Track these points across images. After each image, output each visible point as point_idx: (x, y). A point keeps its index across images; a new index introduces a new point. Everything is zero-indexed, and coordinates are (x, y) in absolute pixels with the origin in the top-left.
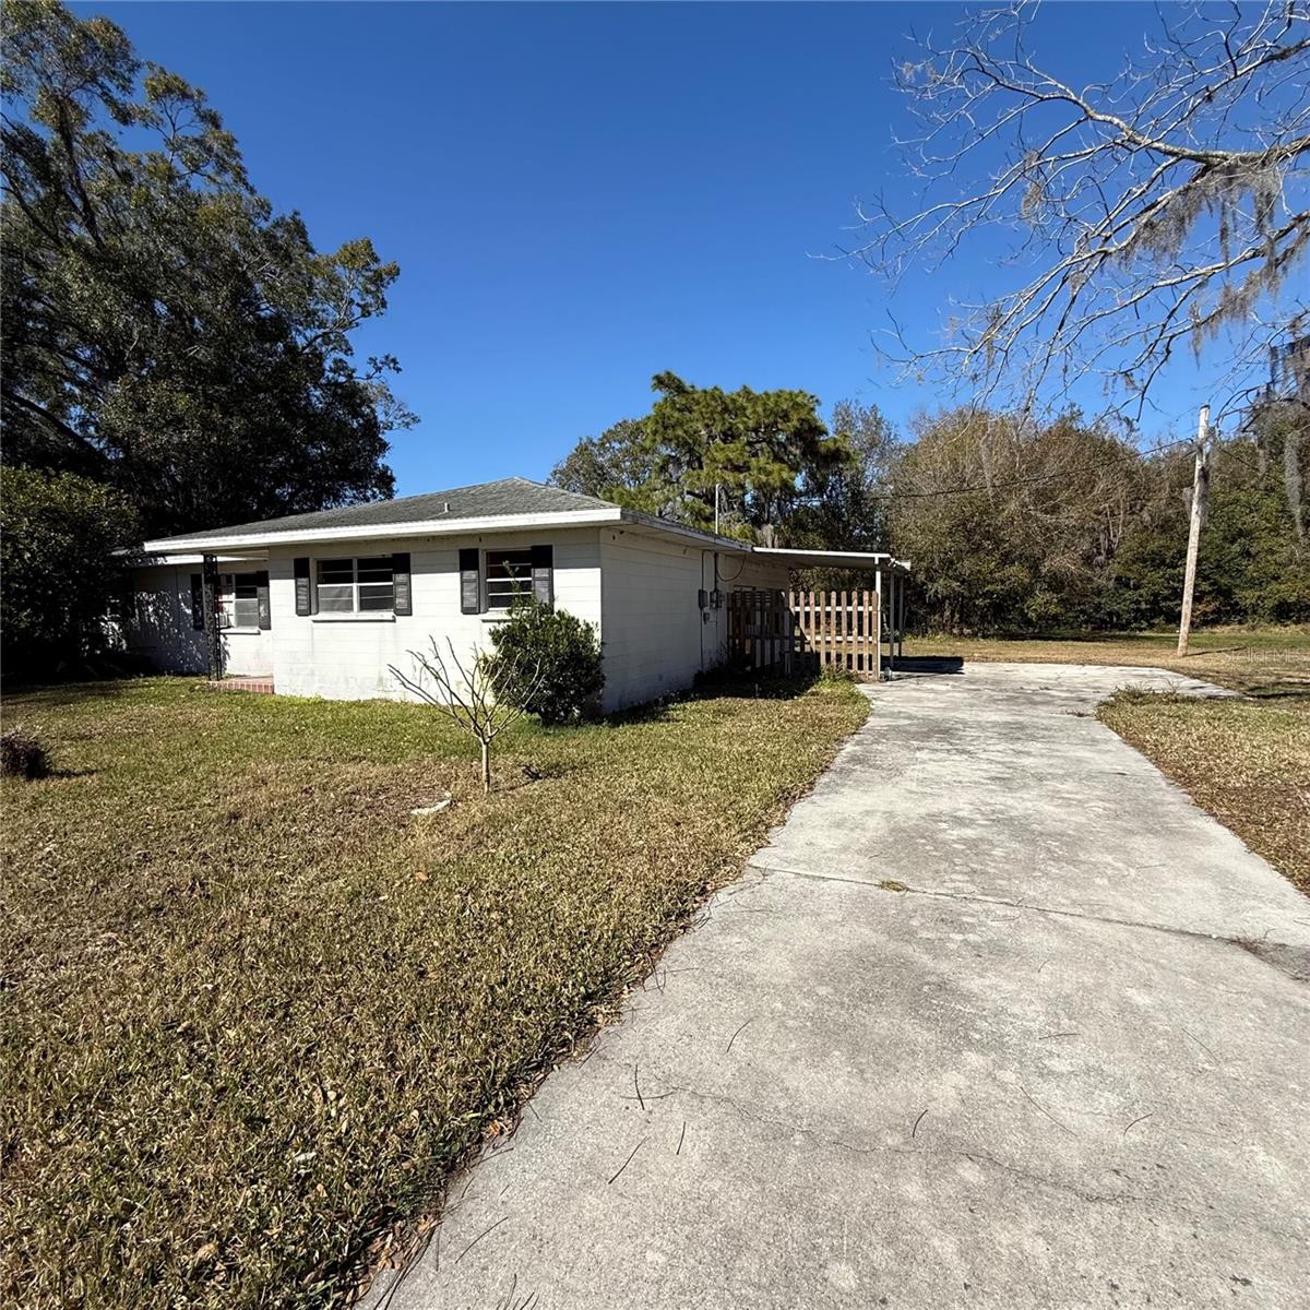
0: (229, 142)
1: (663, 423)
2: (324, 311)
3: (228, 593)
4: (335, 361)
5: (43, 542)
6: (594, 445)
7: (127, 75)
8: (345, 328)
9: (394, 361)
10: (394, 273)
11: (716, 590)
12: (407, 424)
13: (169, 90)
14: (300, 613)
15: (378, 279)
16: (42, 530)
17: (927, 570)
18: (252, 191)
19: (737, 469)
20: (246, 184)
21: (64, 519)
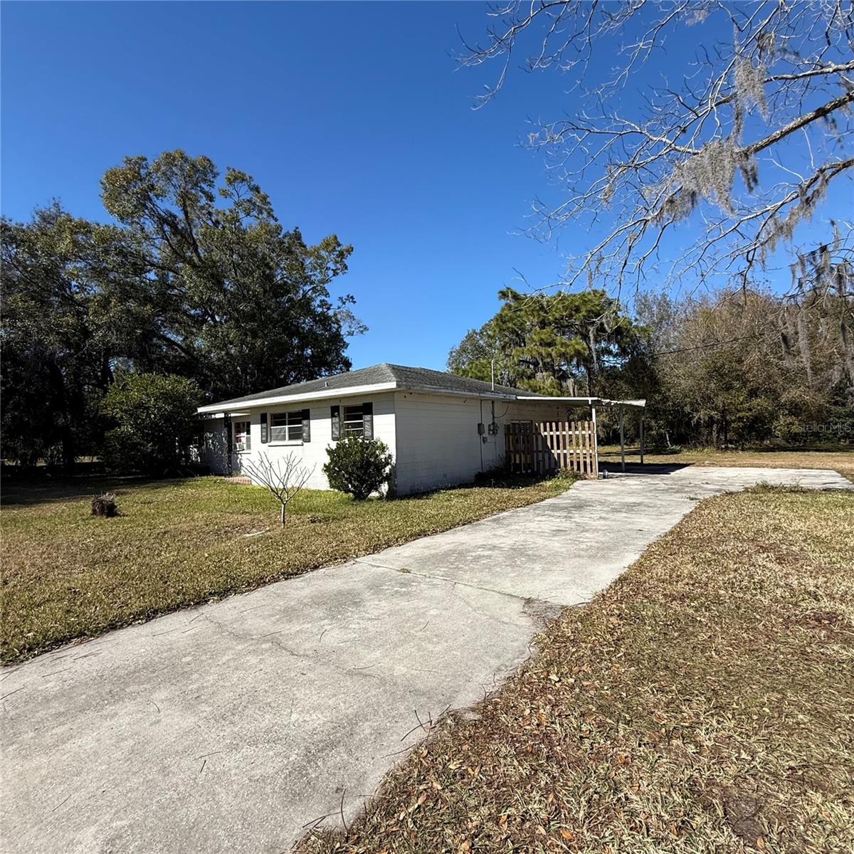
0: (264, 199)
1: (501, 320)
2: (314, 275)
3: (243, 432)
4: (321, 301)
5: (159, 409)
6: (476, 334)
7: (212, 179)
8: (323, 283)
9: (352, 297)
10: (350, 250)
11: (493, 423)
12: (362, 332)
13: (236, 178)
14: (263, 442)
15: (341, 255)
16: (160, 404)
17: (692, 404)
18: (276, 220)
19: (549, 345)
20: (273, 217)
21: (171, 397)
